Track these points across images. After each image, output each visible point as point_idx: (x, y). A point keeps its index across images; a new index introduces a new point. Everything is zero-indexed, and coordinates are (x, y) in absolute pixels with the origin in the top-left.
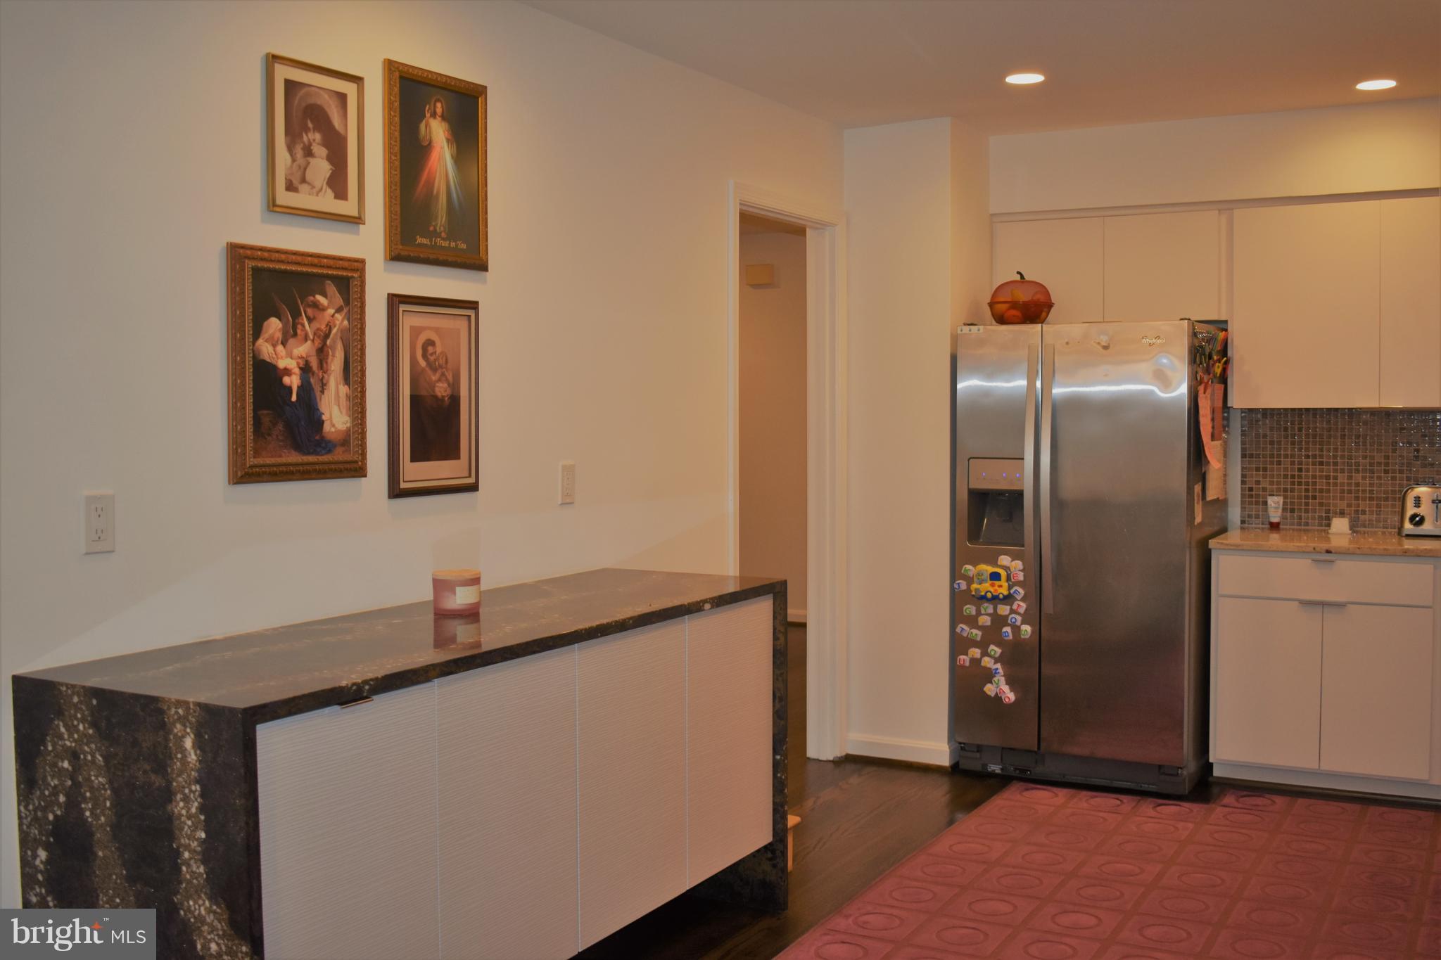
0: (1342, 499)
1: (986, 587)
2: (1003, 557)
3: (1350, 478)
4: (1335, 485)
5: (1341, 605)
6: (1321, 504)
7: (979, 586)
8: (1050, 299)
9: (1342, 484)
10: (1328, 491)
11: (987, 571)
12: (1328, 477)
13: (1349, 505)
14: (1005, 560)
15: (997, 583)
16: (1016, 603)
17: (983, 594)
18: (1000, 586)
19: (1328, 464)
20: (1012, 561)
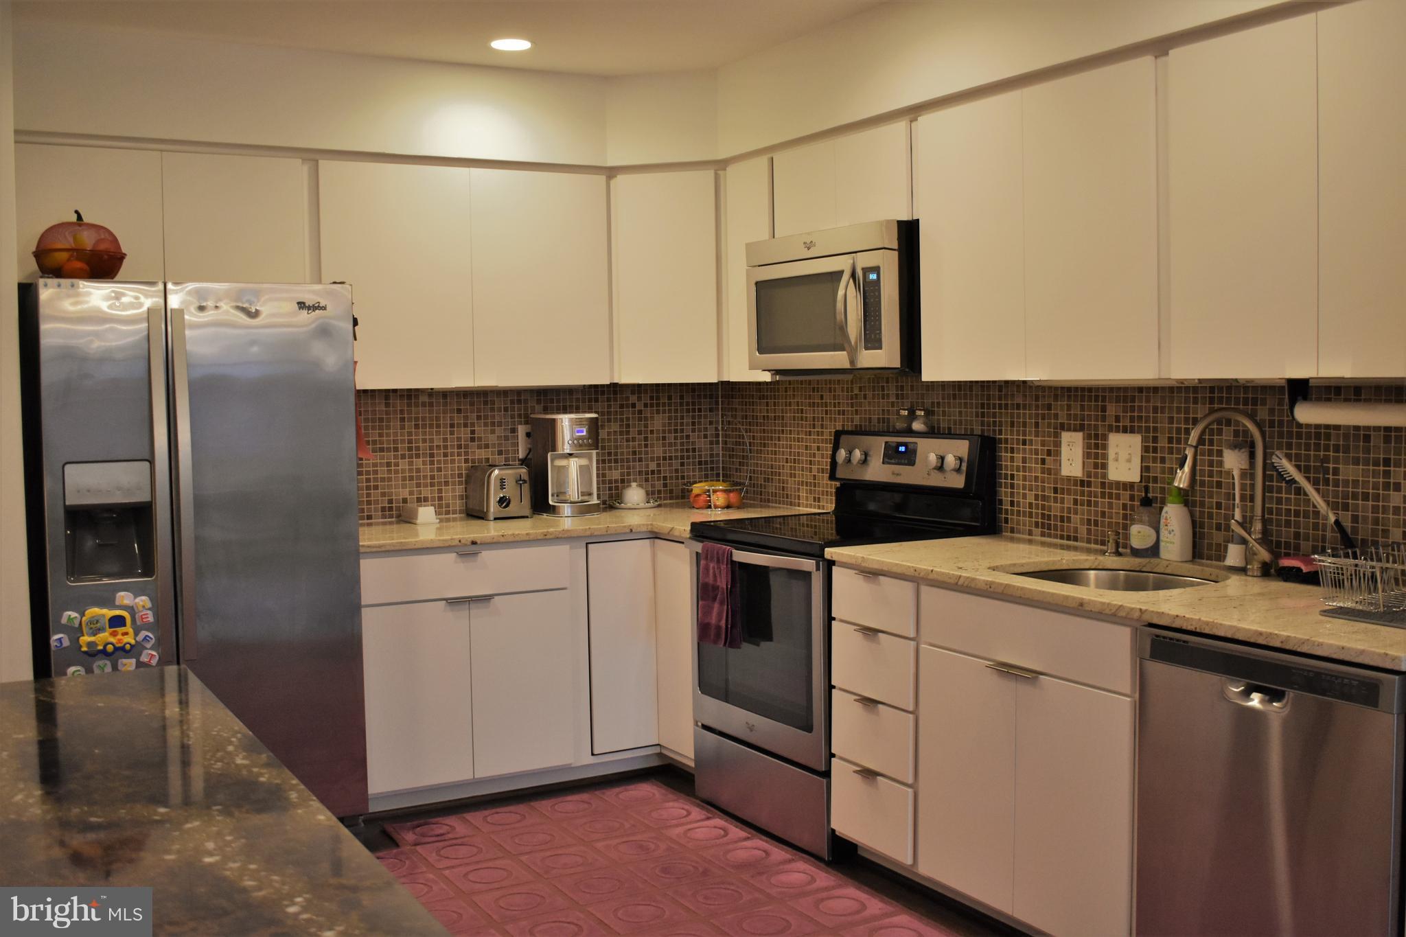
0: (404, 487)
1: (104, 637)
2: (122, 593)
3: (411, 463)
4: (396, 472)
5: (486, 599)
6: (383, 494)
7: (92, 639)
8: (119, 247)
9: (403, 471)
10: (390, 479)
11: (104, 616)
12: (389, 464)
13: (411, 493)
14: (124, 598)
15: (121, 630)
16: (146, 652)
17: (100, 648)
18: (126, 634)
19: (389, 450)
20: (135, 598)
